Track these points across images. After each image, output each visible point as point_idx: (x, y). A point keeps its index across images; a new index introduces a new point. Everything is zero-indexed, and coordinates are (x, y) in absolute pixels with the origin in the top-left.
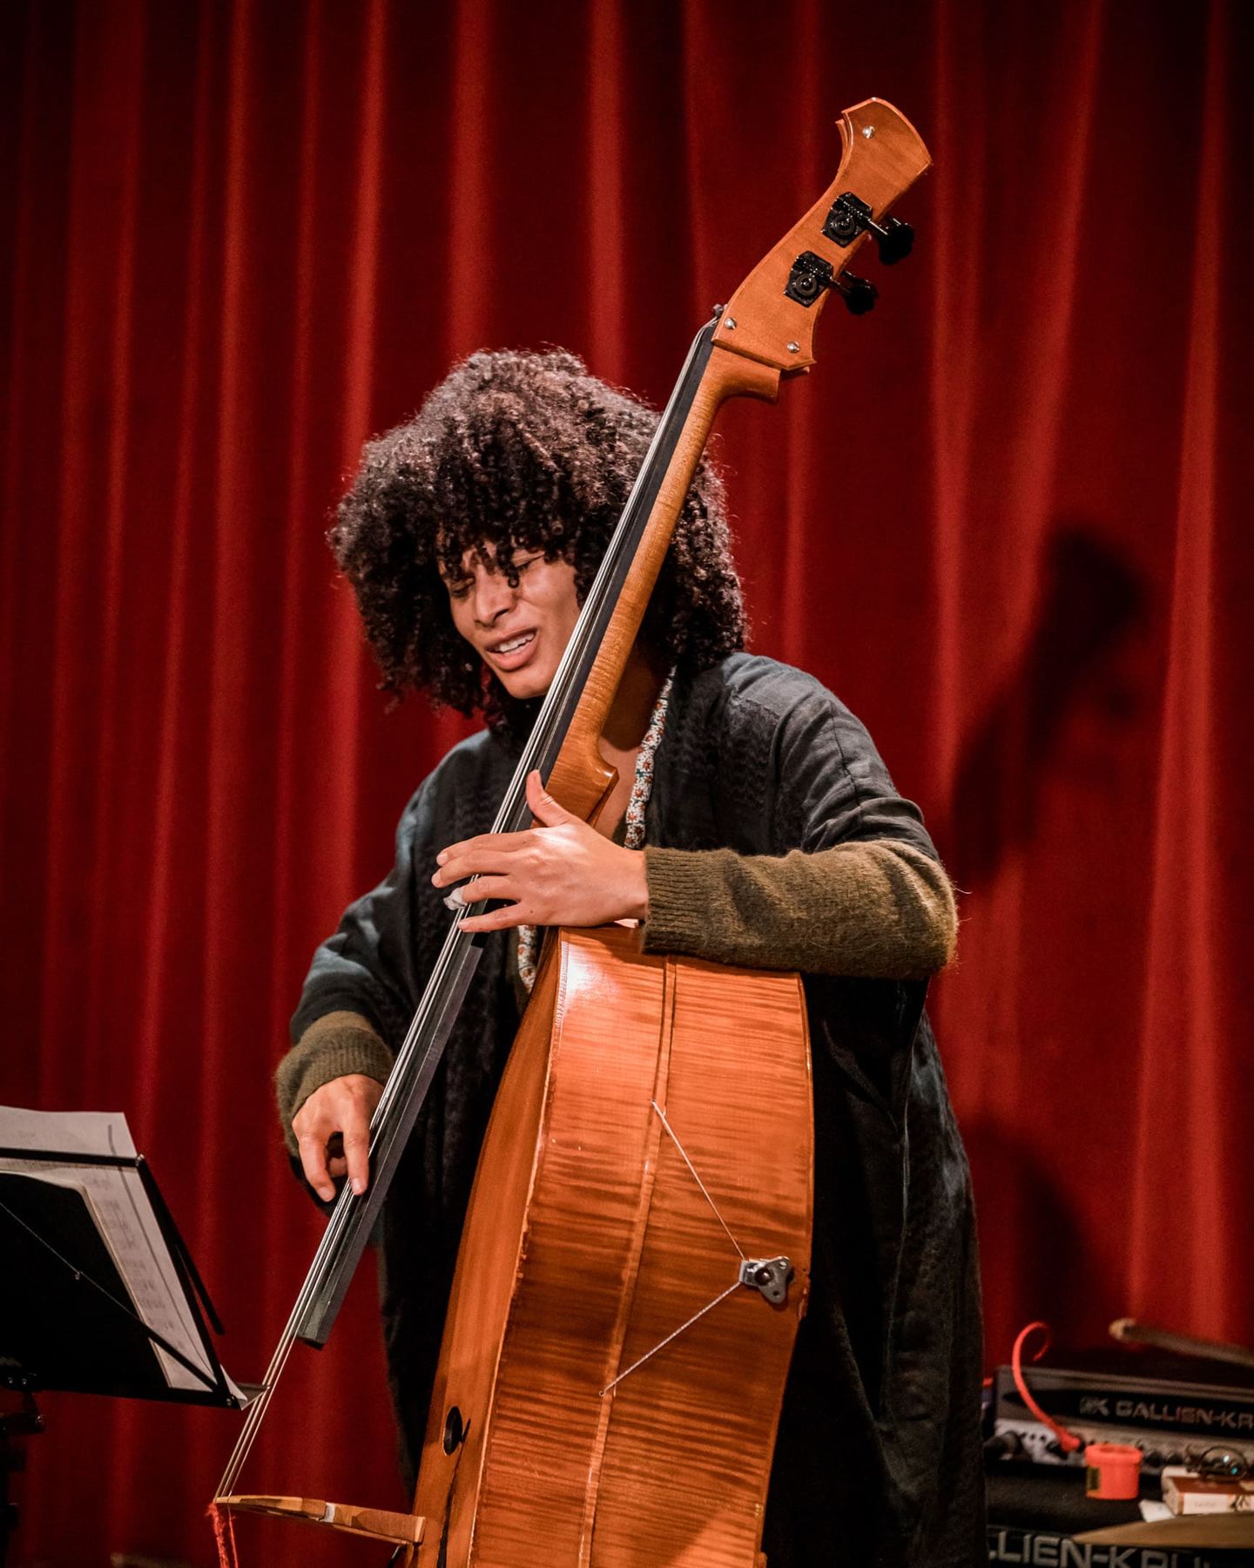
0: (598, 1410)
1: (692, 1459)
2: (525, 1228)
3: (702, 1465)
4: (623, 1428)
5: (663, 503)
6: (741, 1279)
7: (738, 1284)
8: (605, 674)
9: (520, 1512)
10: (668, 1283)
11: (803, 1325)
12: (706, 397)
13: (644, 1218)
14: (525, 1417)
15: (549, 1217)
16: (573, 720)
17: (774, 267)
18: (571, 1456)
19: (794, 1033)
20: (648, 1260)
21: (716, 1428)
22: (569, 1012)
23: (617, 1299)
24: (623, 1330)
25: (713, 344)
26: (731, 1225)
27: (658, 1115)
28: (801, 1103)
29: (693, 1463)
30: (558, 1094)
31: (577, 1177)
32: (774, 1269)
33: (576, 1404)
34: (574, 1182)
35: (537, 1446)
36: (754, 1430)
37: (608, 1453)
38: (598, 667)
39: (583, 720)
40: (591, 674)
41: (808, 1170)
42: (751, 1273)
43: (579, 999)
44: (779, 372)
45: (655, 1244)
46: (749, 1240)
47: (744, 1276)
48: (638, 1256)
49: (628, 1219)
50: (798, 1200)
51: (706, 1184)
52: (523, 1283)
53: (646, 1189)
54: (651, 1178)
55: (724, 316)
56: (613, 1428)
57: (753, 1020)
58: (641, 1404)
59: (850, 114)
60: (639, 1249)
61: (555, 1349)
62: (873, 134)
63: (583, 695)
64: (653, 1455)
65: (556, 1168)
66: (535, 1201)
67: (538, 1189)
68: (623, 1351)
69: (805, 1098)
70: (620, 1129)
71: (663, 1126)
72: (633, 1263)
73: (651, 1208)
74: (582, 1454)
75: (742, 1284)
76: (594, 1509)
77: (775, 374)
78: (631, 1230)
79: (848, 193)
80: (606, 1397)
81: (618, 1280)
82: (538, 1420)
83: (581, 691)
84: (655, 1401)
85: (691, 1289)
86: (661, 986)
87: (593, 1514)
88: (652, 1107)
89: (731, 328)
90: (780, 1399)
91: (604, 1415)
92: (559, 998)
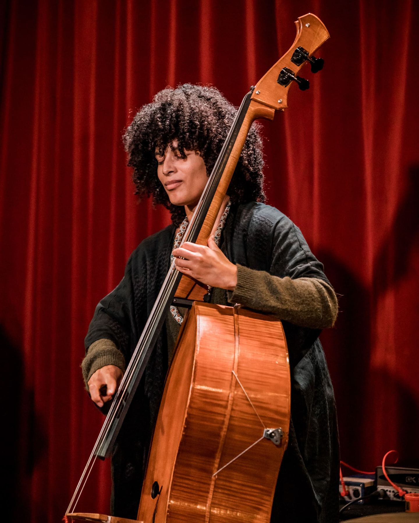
0: (210, 483)
1: (245, 501)
2: (186, 416)
3: (247, 504)
4: (220, 490)
5: (232, 156)
6: (264, 435)
7: (262, 438)
8: (211, 217)
9: (182, 520)
10: (237, 437)
11: (286, 453)
12: (248, 119)
13: (229, 413)
14: (184, 485)
15: (194, 412)
16: (199, 234)
17: (274, 72)
18: (200, 500)
19: (282, 347)
20: (231, 428)
21: (253, 490)
22: (201, 338)
23: (218, 443)
24: (220, 454)
25: (251, 99)
26: (261, 416)
27: (235, 376)
28: (286, 372)
29: (244, 503)
30: (198, 368)
31: (206, 398)
32: (276, 432)
33: (203, 481)
34: (204, 400)
35: (188, 496)
36: (266, 491)
37: (214, 499)
38: (209, 215)
39: (203, 234)
40: (206, 217)
41: (289, 396)
42: (268, 434)
43: (204, 333)
44: (275, 110)
45: (233, 422)
46: (267, 422)
47: (265, 434)
48: (227, 427)
49: (223, 413)
50: (285, 408)
51: (252, 401)
52: (184, 436)
53: (230, 402)
54: (232, 399)
55: (255, 90)
56: (216, 490)
57: (267, 342)
58: (226, 481)
59: (301, 18)
60: (227, 424)
61: (196, 460)
62: (309, 26)
63: (203, 225)
64: (230, 500)
65: (198, 394)
66: (190, 406)
67: (191, 402)
68: (220, 461)
69: (287, 371)
70: (221, 381)
71: (237, 380)
72: (225, 429)
73: (232, 410)
74: (204, 499)
75: (264, 438)
76: (208, 519)
77: (273, 111)
78: (225, 417)
79: (300, 47)
80: (213, 478)
81: (219, 436)
82: (189, 486)
83: (202, 224)
84: (231, 480)
85: (246, 439)
86: (234, 330)
87: (208, 520)
88: (232, 373)
89: (258, 94)
90: (276, 480)
91: (213, 485)
92: (198, 334)
